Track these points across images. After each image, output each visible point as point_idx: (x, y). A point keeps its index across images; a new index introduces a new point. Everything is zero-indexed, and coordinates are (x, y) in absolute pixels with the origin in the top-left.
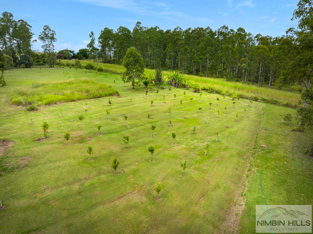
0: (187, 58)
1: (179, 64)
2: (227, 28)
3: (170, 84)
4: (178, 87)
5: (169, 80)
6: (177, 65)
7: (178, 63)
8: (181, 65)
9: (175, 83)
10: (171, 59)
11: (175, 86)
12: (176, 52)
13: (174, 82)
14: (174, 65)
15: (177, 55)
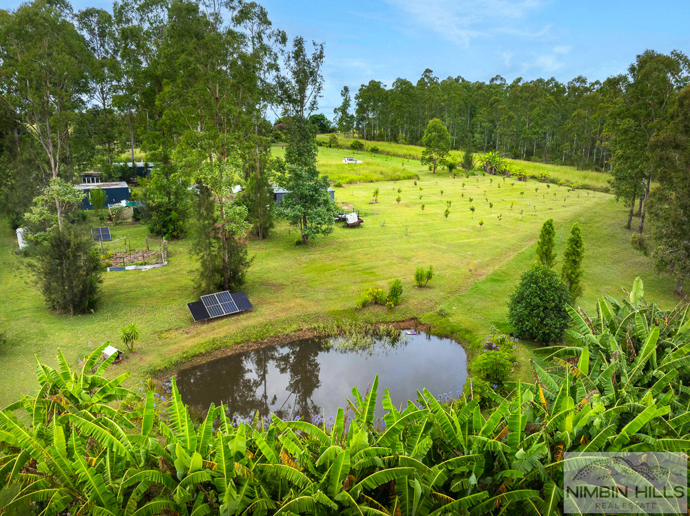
0: (512, 131)
1: (498, 142)
2: (584, 81)
3: (484, 169)
4: (495, 174)
5: (482, 164)
6: (494, 143)
7: (496, 140)
8: (501, 145)
9: (491, 168)
10: (482, 133)
11: (491, 173)
12: (492, 122)
13: (489, 167)
14: (488, 143)
15: (495, 127)
